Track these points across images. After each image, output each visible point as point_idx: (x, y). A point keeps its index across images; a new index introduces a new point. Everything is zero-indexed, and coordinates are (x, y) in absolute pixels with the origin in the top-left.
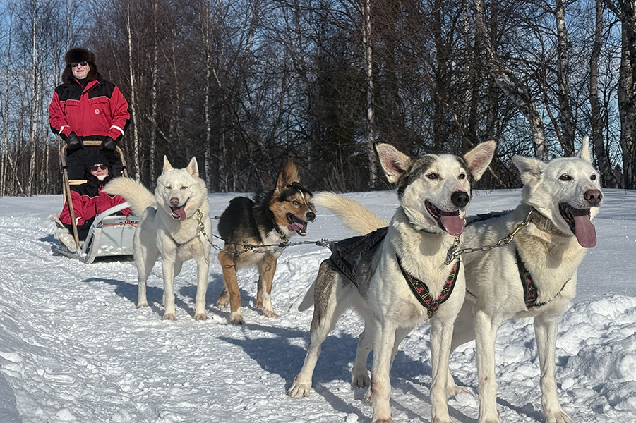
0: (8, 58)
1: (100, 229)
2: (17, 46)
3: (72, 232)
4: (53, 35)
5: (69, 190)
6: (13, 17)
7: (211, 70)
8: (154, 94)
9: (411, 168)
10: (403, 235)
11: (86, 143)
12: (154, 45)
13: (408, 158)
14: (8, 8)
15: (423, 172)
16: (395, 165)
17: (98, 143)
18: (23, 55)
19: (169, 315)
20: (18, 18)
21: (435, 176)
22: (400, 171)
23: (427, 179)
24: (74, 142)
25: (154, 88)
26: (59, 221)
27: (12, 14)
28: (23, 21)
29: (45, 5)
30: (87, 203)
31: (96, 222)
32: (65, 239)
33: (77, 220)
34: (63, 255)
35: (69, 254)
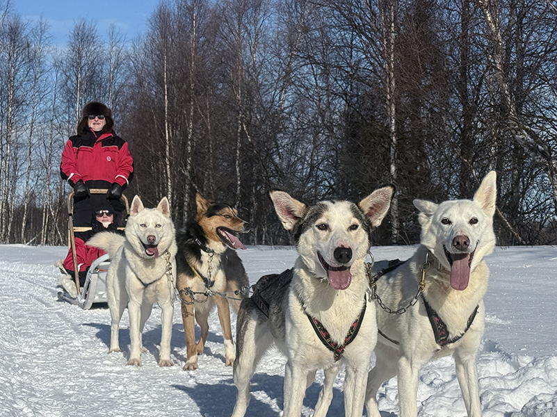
0: (52, 113)
1: (97, 275)
2: (62, 101)
3: (74, 279)
4: (96, 92)
5: (73, 237)
6: (59, 74)
7: (242, 125)
8: (189, 148)
9: (305, 215)
10: (304, 281)
11: (92, 191)
12: (189, 101)
13: (303, 205)
14: (55, 65)
15: (314, 221)
16: (289, 212)
17: (105, 191)
18: (67, 111)
19: (134, 360)
20: (64, 75)
21: (324, 227)
22: (295, 218)
23: (316, 228)
24: (81, 190)
25: (189, 143)
26: (62, 267)
27: (58, 71)
28: (68, 78)
29: (90, 62)
30: (90, 250)
31: (92, 268)
32: (67, 285)
33: (79, 266)
34: (67, 301)
35: (71, 300)
